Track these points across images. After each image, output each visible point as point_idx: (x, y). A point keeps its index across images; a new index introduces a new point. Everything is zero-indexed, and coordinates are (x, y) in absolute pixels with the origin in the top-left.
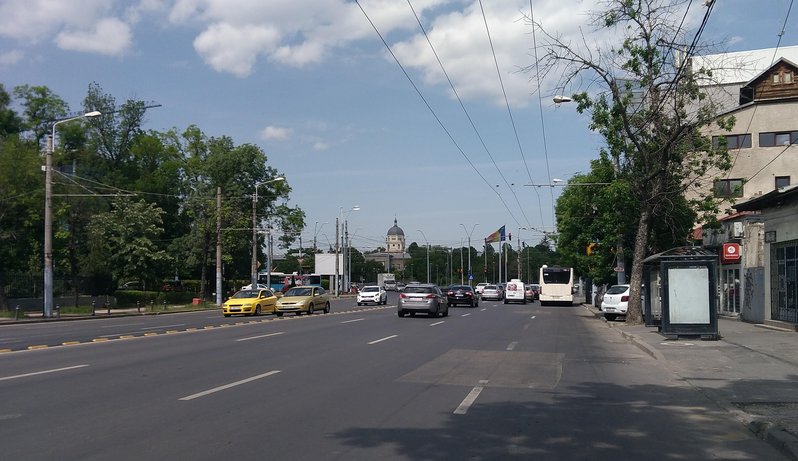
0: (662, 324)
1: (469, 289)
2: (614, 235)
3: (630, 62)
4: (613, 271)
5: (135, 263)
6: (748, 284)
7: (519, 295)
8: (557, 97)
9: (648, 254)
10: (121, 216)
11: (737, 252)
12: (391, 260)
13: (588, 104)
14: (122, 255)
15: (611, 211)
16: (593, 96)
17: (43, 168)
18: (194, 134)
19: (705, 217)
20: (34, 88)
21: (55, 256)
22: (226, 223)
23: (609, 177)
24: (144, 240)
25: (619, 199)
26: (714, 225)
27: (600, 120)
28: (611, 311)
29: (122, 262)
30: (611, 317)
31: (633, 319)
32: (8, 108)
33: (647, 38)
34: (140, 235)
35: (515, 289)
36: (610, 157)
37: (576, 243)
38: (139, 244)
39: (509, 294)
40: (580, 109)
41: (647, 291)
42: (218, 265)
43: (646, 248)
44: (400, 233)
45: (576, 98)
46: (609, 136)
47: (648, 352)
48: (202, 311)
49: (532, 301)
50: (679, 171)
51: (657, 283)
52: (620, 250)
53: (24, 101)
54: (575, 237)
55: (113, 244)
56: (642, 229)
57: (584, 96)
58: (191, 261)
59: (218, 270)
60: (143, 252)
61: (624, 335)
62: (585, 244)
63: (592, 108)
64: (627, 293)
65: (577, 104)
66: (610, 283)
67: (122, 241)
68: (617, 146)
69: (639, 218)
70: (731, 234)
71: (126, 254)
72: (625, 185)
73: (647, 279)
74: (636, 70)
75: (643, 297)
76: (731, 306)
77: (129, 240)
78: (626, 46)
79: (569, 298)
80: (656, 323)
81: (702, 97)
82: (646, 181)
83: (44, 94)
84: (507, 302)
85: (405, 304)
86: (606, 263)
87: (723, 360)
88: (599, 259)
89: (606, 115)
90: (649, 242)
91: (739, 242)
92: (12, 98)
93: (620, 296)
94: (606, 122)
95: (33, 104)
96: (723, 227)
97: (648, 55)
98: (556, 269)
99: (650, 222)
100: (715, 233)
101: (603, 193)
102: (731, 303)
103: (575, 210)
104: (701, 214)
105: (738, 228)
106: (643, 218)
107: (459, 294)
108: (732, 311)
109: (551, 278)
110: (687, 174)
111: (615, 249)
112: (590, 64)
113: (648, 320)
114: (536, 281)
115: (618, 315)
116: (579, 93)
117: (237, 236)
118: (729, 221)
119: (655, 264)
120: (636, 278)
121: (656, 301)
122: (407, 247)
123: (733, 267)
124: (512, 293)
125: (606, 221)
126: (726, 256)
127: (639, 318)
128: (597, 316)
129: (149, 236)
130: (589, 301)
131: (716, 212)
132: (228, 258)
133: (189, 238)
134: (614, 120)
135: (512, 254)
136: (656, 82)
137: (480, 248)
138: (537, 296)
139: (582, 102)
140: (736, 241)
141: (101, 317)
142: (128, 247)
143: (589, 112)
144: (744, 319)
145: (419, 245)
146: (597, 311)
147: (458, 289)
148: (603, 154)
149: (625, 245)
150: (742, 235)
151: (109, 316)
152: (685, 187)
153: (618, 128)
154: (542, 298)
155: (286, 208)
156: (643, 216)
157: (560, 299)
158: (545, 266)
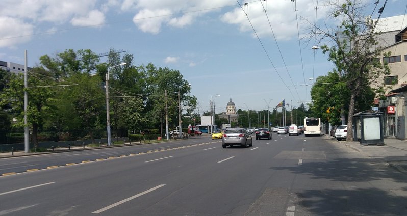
0: (362, 141)
1: (267, 130)
2: (340, 104)
3: (345, 31)
4: (339, 120)
5: (134, 123)
6: (399, 123)
7: (295, 131)
8: (314, 47)
9: (355, 112)
10: (127, 103)
11: (393, 110)
12: (229, 117)
13: (328, 50)
14: (128, 120)
15: (338, 94)
16: (329, 47)
17: (105, 86)
18: (151, 67)
19: (380, 95)
20: (85, 51)
21: (111, 122)
22: (169, 105)
23: (337, 80)
24: (137, 113)
25: (342, 90)
26: (383, 98)
27: (332, 56)
28: (339, 136)
29: (128, 123)
30: (340, 139)
31: (349, 139)
32: (76, 60)
33: (352, 21)
34: (135, 111)
35: (293, 129)
36: (338, 72)
37: (322, 108)
38: (135, 115)
39: (291, 131)
40: (324, 52)
41: (355, 128)
42: (167, 123)
43: (354, 110)
44: (233, 104)
45: (322, 48)
46: (337, 63)
47: (356, 150)
48: (163, 142)
49: (301, 134)
50: (367, 76)
51: (359, 124)
52: (343, 111)
53: (82, 56)
54: (322, 106)
55: (124, 115)
56: (352, 102)
57: (326, 47)
58: (154, 121)
59: (167, 125)
60: (137, 118)
61: (346, 145)
62: (326, 109)
63: (329, 52)
64: (346, 129)
65: (323, 50)
66: (338, 124)
67: (128, 114)
68: (340, 67)
69: (351, 97)
70: (391, 102)
71: (130, 119)
72: (344, 84)
73: (354, 122)
74: (348, 34)
75: (353, 130)
76: (392, 133)
77: (131, 113)
78: (343, 24)
79: (319, 132)
80: (359, 140)
81: (377, 44)
82: (353, 82)
83: (90, 53)
84: (290, 134)
85: (226, 140)
86: (336, 116)
87: (384, 151)
88: (333, 115)
89: (335, 54)
90: (355, 107)
91: (394, 105)
92: (77, 55)
93: (343, 130)
94: (335, 57)
95: (85, 57)
96: (388, 99)
97: (353, 28)
98: (312, 119)
99: (356, 98)
100: (384, 102)
101: (334, 87)
102: (392, 131)
103: (322, 94)
104: (378, 94)
105: (394, 99)
106: (353, 97)
107: (262, 133)
108: (392, 134)
109: (310, 123)
110: (371, 78)
111: (340, 110)
112: (328, 35)
113: (356, 139)
114: (303, 124)
115: (343, 138)
116: (323, 46)
117: (173, 110)
118: (390, 97)
119: (358, 117)
120: (350, 122)
121: (359, 131)
122: (237, 110)
123: (393, 116)
124: (292, 130)
125: (336, 99)
126: (389, 112)
127: (352, 139)
128: (332, 139)
129: (139, 111)
130: (327, 133)
131: (384, 93)
132: (170, 119)
133: (153, 112)
134: (338, 56)
135: (288, 113)
136: (356, 39)
137: (271, 111)
138: (303, 132)
139: (325, 49)
140: (393, 105)
141: (128, 145)
142: (131, 116)
143: (327, 53)
144: (397, 138)
145: (242, 110)
146: (332, 137)
147: (261, 130)
148: (334, 71)
149: (345, 109)
150: (395, 103)
151: (130, 145)
152: (370, 83)
153: (340, 59)
154: (306, 133)
155: (189, 97)
156: (353, 96)
157: (315, 133)
158: (306, 118)
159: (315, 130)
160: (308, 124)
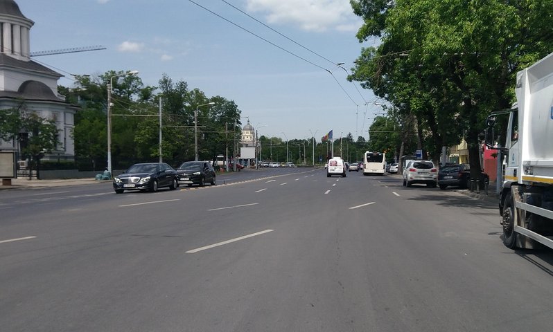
7: (340, 170)
25: (395, 138)
35: (336, 164)
39: (331, 169)
40: (384, 108)
41: (402, 164)
52: (396, 152)
56: (402, 147)
63: (388, 109)
69: (401, 143)
79: (382, 171)
84: (329, 175)
90: (404, 151)
98: (375, 154)
99: (405, 145)
109: (372, 159)
119: (404, 158)
120: (400, 161)
122: (259, 137)
124: (333, 168)
154: (366, 171)
156: (403, 143)
157: (377, 172)
158: (368, 152)
159: (378, 167)
160: (369, 160)
